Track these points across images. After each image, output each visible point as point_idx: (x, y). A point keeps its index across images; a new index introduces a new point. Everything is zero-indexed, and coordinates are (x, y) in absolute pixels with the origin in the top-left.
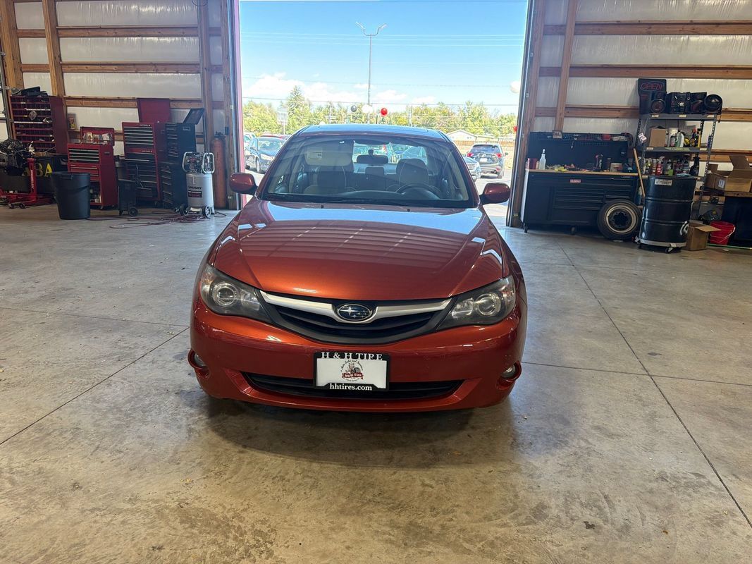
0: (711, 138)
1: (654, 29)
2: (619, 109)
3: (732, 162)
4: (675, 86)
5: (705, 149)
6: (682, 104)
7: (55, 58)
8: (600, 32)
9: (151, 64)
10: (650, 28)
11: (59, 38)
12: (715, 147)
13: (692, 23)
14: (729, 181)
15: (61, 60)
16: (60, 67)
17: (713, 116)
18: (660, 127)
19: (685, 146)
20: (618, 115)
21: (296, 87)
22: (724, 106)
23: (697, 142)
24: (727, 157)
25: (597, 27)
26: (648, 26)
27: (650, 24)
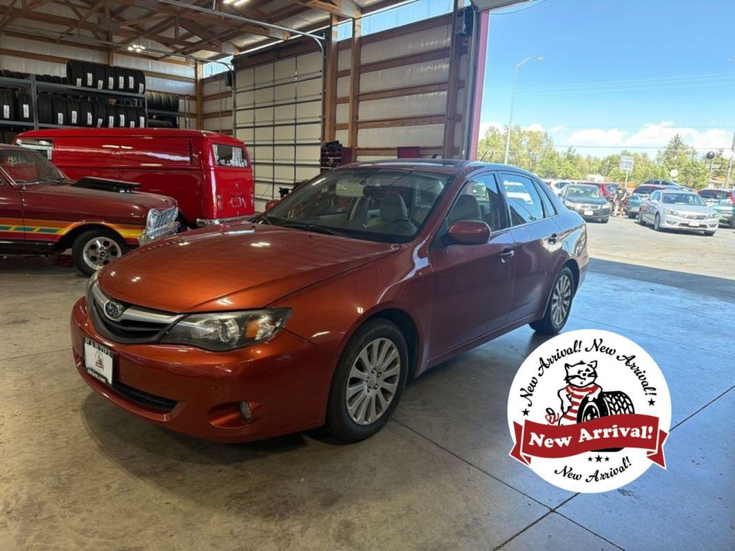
7: (353, 118)
9: (412, 118)
11: (359, 102)
15: (357, 119)
16: (356, 125)
21: (678, 135)
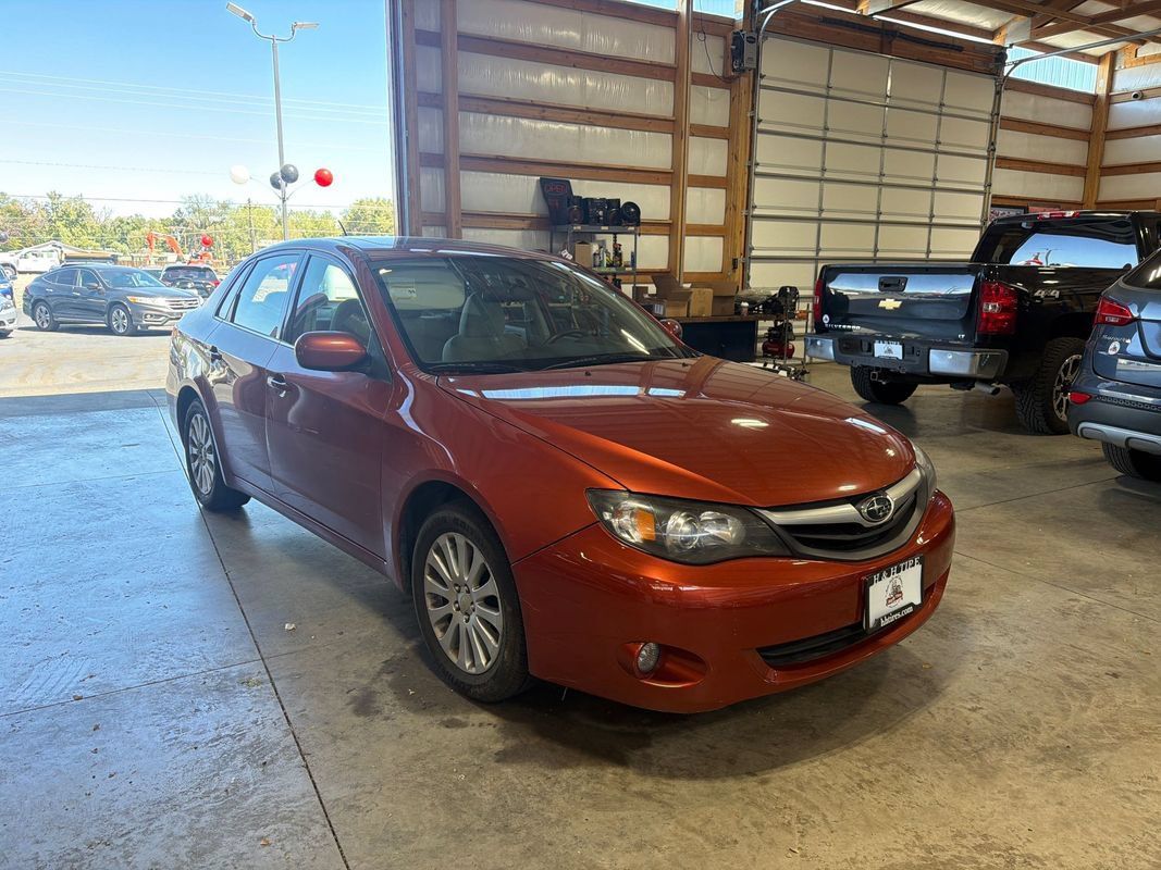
0: (634, 256)
1: (548, 113)
2: (523, 218)
3: (654, 283)
4: (584, 189)
5: (630, 269)
6: (601, 213)
8: (485, 110)
10: (544, 111)
12: (640, 265)
13: (588, 111)
14: (668, 306)
17: (633, 228)
18: (583, 243)
19: (608, 266)
20: (523, 226)
22: (642, 217)
23: (621, 260)
24: (649, 278)
25: (481, 103)
26: (541, 109)
27: (544, 107)
